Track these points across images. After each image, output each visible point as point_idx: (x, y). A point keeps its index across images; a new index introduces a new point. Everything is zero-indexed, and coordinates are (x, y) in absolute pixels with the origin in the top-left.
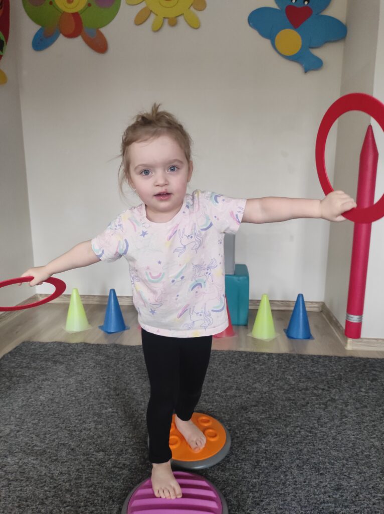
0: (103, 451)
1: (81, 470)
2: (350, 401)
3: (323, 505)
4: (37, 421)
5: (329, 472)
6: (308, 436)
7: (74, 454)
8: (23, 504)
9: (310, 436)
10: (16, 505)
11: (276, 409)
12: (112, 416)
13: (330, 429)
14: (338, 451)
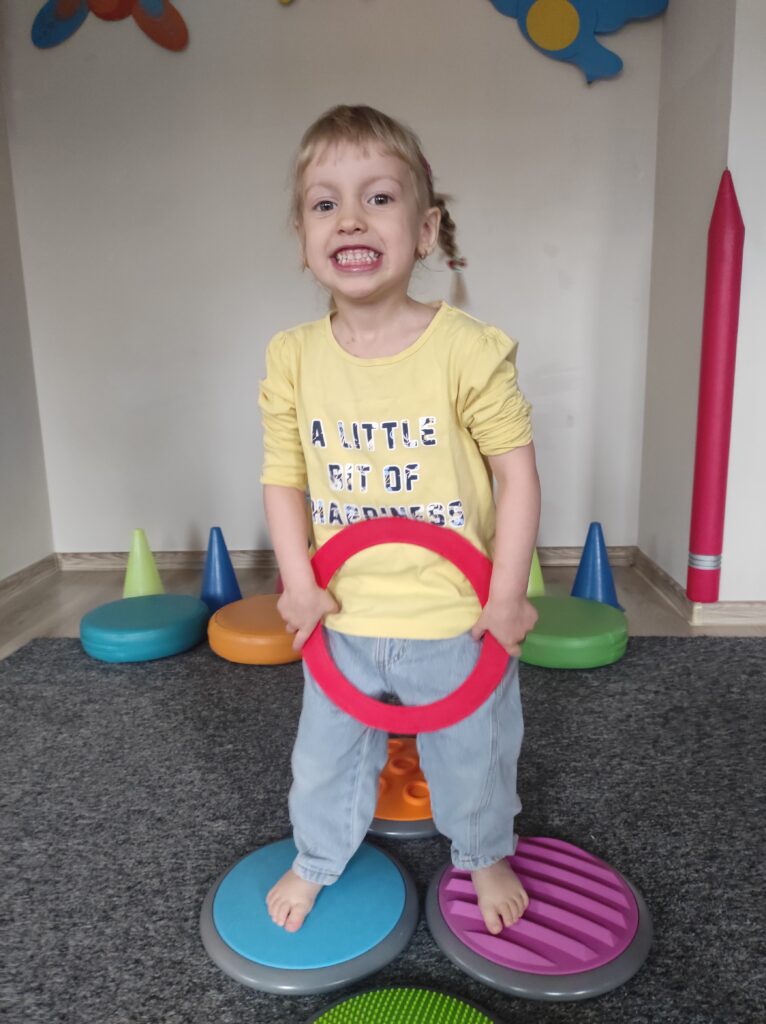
0: (224, 818)
1: (181, 854)
2: (712, 709)
3: (686, 886)
4: (77, 774)
5: (689, 830)
6: (637, 771)
7: (165, 828)
8: (63, 923)
9: (643, 771)
10: (50, 925)
11: (569, 728)
12: (235, 757)
13: (680, 757)
14: (701, 793)
